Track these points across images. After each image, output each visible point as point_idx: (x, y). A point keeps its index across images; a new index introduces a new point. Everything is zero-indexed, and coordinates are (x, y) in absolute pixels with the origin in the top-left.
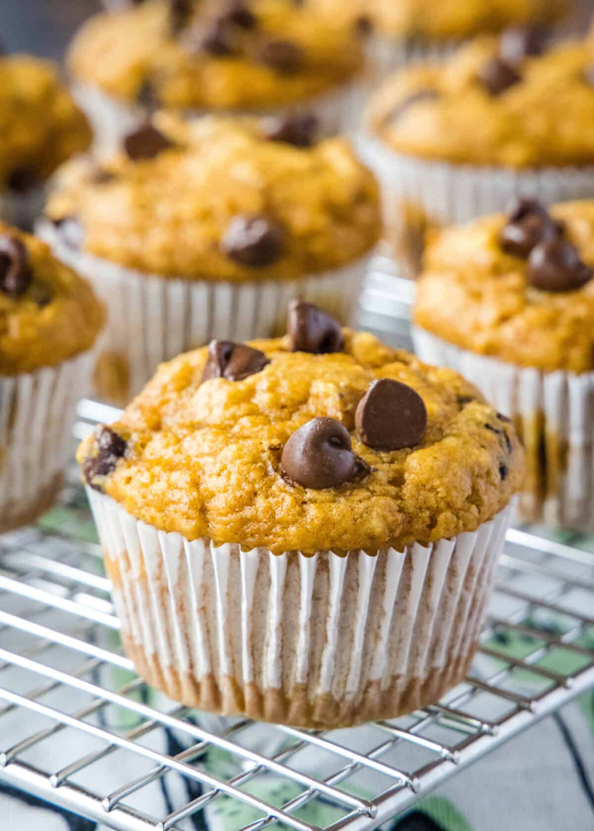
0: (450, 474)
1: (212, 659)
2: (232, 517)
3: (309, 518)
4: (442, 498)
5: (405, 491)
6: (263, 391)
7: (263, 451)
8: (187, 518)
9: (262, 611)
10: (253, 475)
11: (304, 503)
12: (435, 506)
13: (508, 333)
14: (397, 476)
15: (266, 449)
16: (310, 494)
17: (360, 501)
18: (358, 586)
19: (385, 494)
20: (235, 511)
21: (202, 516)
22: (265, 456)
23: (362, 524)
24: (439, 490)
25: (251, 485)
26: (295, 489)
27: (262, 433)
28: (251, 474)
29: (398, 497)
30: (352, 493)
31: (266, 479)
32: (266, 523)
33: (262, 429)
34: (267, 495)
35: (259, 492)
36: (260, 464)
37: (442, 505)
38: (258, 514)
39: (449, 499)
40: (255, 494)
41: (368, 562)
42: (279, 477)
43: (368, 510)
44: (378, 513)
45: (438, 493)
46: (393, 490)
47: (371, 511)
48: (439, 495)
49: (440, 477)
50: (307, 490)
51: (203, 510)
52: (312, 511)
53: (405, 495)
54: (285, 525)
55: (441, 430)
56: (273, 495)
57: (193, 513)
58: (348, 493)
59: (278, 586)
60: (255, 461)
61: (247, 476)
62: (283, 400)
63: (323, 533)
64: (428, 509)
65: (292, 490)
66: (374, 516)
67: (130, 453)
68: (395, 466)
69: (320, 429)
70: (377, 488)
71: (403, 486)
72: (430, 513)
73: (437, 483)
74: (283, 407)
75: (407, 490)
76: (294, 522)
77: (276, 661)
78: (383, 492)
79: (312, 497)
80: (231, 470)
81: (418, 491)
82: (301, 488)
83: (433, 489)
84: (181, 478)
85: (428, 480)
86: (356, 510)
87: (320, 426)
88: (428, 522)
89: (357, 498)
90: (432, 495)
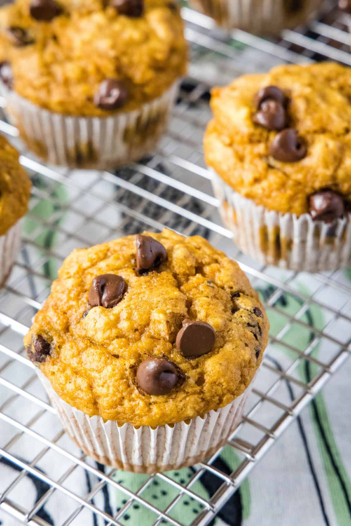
0: (229, 373)
1: (105, 450)
2: (112, 411)
3: (153, 413)
4: (225, 389)
5: (205, 388)
6: (124, 319)
7: (126, 370)
8: (87, 407)
9: (130, 439)
10: (121, 388)
11: (150, 404)
12: (221, 394)
13: (258, 189)
14: (200, 376)
15: (128, 368)
16: (153, 399)
17: (181, 401)
18: (181, 430)
19: (194, 393)
20: (113, 408)
21: (95, 407)
22: (127, 373)
23: (183, 413)
24: (223, 384)
25: (120, 394)
26: (145, 397)
27: (125, 353)
28: (121, 387)
29: (201, 392)
30: (176, 396)
31: (129, 390)
32: (130, 415)
33: (125, 351)
34: (130, 399)
35: (125, 398)
36: (125, 380)
37: (225, 392)
38: (126, 411)
39: (228, 388)
40: (123, 398)
41: (186, 427)
42: (136, 388)
43: (185, 406)
44: (190, 406)
45: (223, 386)
46: (198, 389)
47: (187, 406)
48: (224, 387)
49: (224, 376)
50: (152, 396)
51: (95, 403)
52: (155, 409)
53: (205, 391)
54: (141, 416)
55: (223, 337)
56: (134, 400)
57: (90, 405)
58: (174, 396)
59: (138, 436)
60: (122, 378)
61: (118, 388)
62: (135, 326)
63: (161, 420)
64: (217, 395)
65: (143, 397)
66: (189, 409)
67: (53, 352)
68: (199, 370)
69: (157, 369)
70: (190, 390)
71: (204, 385)
72: (219, 397)
73: (222, 380)
74: (136, 330)
75: (206, 387)
76: (146, 415)
77: (140, 457)
78: (193, 392)
79: (154, 401)
80: (109, 384)
81: (212, 387)
82: (148, 395)
83: (220, 384)
84: (82, 382)
85: (217, 379)
86: (179, 407)
87: (157, 368)
88: (218, 402)
89: (179, 399)
90: (219, 388)
